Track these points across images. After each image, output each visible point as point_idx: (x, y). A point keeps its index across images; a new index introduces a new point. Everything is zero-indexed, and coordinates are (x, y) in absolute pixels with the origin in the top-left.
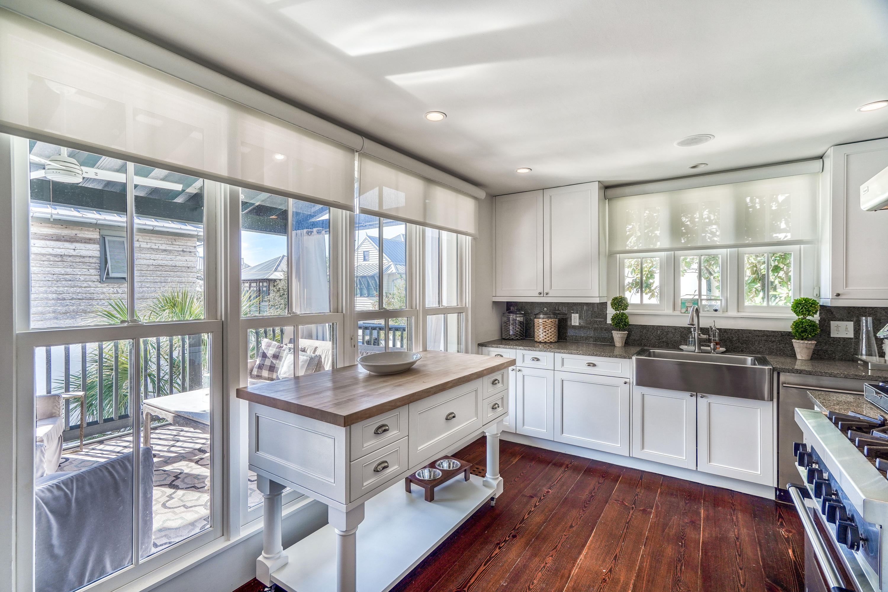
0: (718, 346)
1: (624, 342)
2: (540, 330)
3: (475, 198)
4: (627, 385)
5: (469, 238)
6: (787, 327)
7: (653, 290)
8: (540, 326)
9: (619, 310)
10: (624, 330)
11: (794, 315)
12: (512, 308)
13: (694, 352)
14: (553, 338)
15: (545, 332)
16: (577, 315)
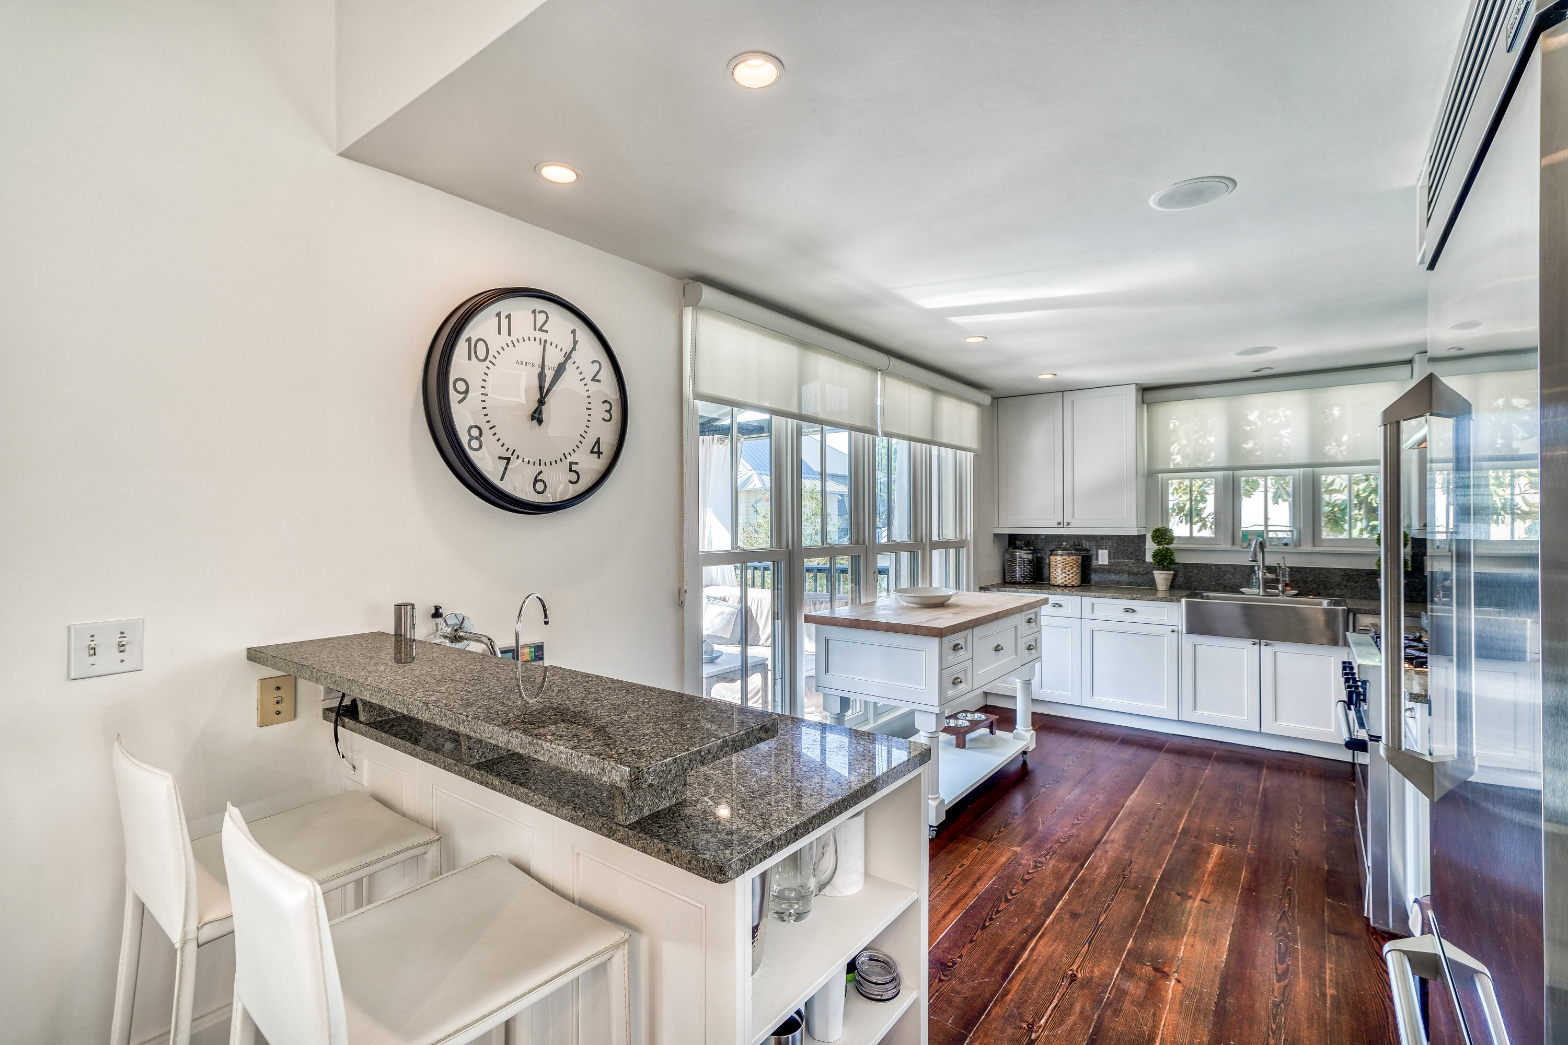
0: (1288, 588)
1: (1169, 584)
2: (1057, 570)
3: (978, 405)
4: (1175, 634)
5: (970, 455)
7: (1204, 519)
8: (1059, 565)
9: (1162, 545)
10: (1169, 570)
12: (1017, 542)
13: (1258, 595)
14: (1076, 581)
15: (1065, 572)
16: (1106, 551)
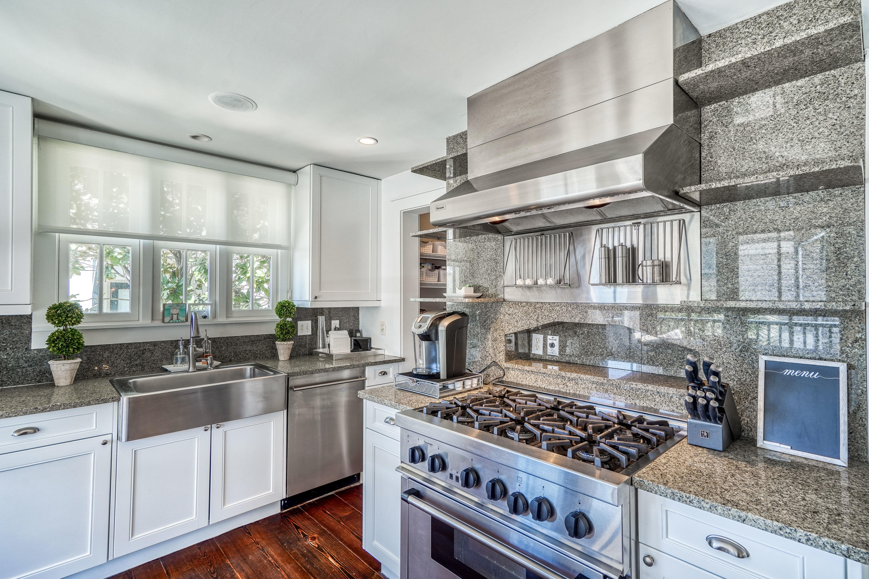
0: (215, 360)
4: (109, 445)
6: (271, 330)
9: (63, 325)
10: (76, 357)
11: (278, 317)
13: (188, 372)
